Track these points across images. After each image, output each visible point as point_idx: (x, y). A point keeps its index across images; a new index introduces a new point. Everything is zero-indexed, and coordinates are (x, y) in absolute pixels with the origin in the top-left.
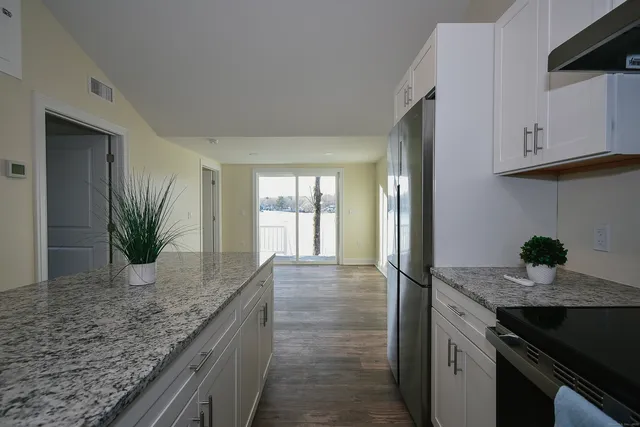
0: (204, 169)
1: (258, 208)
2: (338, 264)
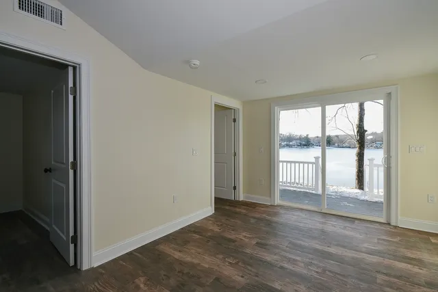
0: (216, 106)
1: (277, 146)
2: (389, 224)
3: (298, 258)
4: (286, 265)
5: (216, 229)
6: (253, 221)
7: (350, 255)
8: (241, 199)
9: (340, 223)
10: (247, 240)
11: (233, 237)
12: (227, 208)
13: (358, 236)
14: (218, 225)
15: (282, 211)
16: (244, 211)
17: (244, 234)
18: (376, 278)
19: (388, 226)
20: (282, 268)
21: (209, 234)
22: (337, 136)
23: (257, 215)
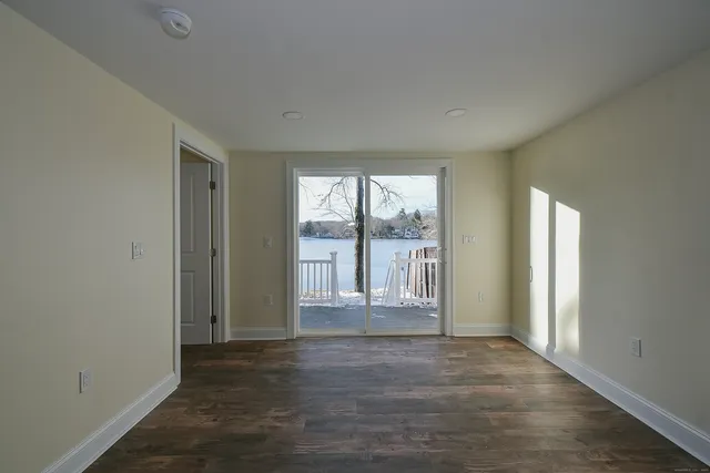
0: (184, 150)
2: (443, 335)
3: (387, 428)
4: (380, 451)
5: (206, 422)
6: (273, 379)
7: (439, 394)
8: (228, 338)
9: (397, 347)
10: (285, 425)
11: (252, 429)
12: (208, 363)
13: (427, 361)
14: (206, 412)
15: (312, 347)
16: (245, 363)
17: (272, 413)
18: (488, 420)
19: (443, 338)
20: (378, 459)
21: (196, 441)
22: (319, 223)
23: (276, 366)
